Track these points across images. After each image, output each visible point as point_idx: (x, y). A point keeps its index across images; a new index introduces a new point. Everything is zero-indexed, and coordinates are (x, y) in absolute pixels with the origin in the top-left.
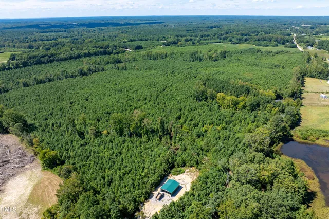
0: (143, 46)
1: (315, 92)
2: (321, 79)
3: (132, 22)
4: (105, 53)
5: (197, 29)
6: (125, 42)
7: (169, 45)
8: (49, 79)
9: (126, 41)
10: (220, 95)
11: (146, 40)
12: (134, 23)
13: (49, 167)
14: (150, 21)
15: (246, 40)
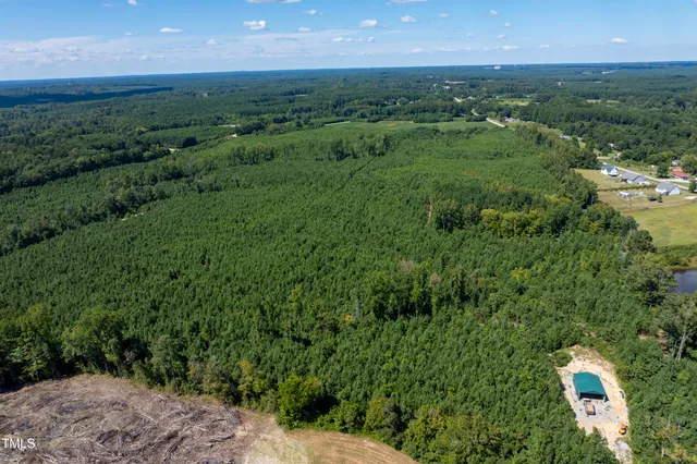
0: (198, 139)
1: (606, 191)
3: (97, 91)
4: (125, 160)
5: (267, 99)
6: (142, 132)
7: (250, 133)
8: (47, 229)
9: (143, 129)
10: (487, 212)
11: (187, 126)
13: (301, 419)
14: (139, 87)
15: (389, 114)
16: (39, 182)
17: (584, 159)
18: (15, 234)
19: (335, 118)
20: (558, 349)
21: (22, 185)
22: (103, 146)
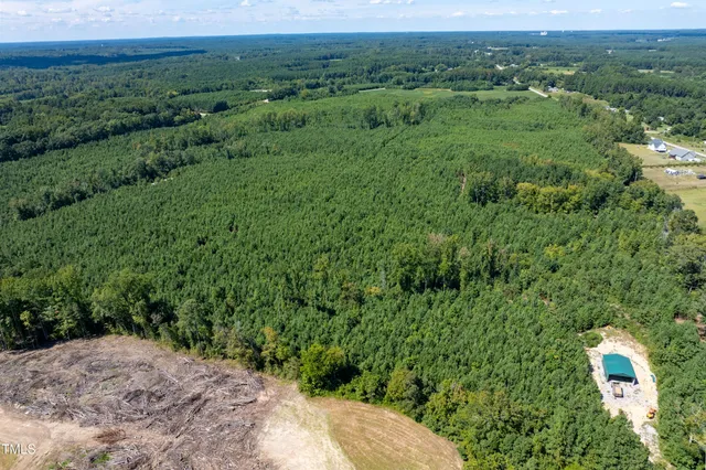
0: (229, 104)
1: (651, 167)
2: (633, 142)
3: (129, 53)
4: (156, 124)
5: (300, 64)
6: (174, 96)
7: (281, 98)
8: (78, 192)
9: (175, 93)
10: (523, 186)
11: (218, 90)
12: (134, 54)
14: (172, 50)
15: (426, 81)
16: (71, 145)
17: (630, 132)
18: (47, 196)
19: (369, 84)
20: (589, 329)
21: (55, 147)
22: (133, 110)
